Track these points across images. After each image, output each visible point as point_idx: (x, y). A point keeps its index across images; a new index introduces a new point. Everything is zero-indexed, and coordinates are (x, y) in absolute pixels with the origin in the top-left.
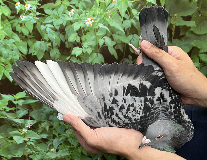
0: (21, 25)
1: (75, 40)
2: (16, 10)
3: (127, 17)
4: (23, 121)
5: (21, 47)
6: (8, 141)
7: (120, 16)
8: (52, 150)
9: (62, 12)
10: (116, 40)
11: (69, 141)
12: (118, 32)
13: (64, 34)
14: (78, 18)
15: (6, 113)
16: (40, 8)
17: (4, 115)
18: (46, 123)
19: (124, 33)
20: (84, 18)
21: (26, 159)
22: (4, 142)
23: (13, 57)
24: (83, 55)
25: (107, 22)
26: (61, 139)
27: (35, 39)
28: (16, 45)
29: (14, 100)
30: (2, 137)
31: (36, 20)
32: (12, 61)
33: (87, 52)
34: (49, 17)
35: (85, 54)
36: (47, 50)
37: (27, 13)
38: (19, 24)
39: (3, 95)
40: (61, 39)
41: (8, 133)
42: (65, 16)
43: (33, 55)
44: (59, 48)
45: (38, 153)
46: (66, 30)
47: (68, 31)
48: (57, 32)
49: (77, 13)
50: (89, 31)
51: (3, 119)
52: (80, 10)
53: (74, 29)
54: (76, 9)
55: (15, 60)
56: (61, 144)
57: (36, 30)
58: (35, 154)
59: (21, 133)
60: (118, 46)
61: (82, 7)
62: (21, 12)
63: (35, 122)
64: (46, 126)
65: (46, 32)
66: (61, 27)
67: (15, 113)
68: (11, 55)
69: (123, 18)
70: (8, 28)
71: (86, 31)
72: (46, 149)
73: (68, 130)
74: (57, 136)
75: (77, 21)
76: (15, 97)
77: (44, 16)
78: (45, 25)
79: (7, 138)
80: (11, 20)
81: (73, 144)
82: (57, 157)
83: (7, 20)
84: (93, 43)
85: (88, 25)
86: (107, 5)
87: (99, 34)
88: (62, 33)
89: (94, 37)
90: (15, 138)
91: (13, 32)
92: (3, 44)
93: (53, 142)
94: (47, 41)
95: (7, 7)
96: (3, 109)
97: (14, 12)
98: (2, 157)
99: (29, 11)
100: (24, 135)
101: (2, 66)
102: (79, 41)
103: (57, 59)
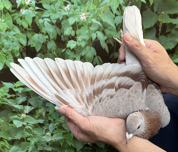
0: (21, 18)
1: (70, 34)
2: (16, 4)
3: (118, 13)
4: (22, 107)
5: (21, 39)
6: (8, 125)
7: (112, 13)
8: (47, 134)
9: (58, 7)
10: (107, 35)
11: (63, 127)
12: (109, 28)
13: (60, 28)
14: (73, 13)
15: (7, 99)
16: (39, 2)
17: (5, 101)
18: (43, 110)
19: (115, 28)
20: (79, 13)
21: (25, 141)
22: (5, 125)
23: (14, 48)
24: (77, 48)
25: (100, 17)
26: (55, 124)
27: (33, 32)
28: (16, 37)
29: (14, 87)
30: (3, 121)
31: (35, 14)
32: (12, 52)
33: (81, 45)
34: (46, 11)
35: (79, 47)
36: (45, 43)
37: (27, 7)
38: (19, 17)
39: (4, 83)
40: (57, 33)
41: (8, 117)
42: (61, 11)
43: (31, 46)
44: (55, 41)
45: (35, 136)
46: (62, 24)
47: (64, 24)
48: (53, 26)
49: (72, 8)
50: (83, 26)
51: (4, 104)
52: (76, 5)
53: (70, 23)
54: (72, 4)
55: (16, 51)
56: (55, 129)
57: (35, 24)
58: (32, 137)
59: (20, 118)
60: (109, 41)
61: (77, 3)
62: (22, 6)
63: (33, 108)
64: (43, 112)
65: (43, 25)
66: (58, 21)
67: (15, 100)
68: (11, 46)
69: (114, 14)
70: (9, 21)
71: (80, 25)
72: (42, 133)
73: (62, 117)
74: (53, 121)
75: (72, 15)
76: (15, 85)
77: (42, 10)
78: (43, 18)
79: (8, 121)
80: (13, 13)
81: (67, 130)
82: (52, 141)
83: (8, 14)
84: (87, 38)
85: (82, 20)
86: (100, 2)
87: (92, 28)
88: (59, 27)
89: (87, 31)
90: (15, 122)
91: (13, 25)
92: (5, 36)
93: (49, 127)
94: (45, 33)
95: (9, 2)
96: (4, 95)
97: (14, 6)
98: (3, 139)
99: (28, 5)
100: (23, 120)
101: (4, 57)
102: (74, 34)
103: (53, 51)
